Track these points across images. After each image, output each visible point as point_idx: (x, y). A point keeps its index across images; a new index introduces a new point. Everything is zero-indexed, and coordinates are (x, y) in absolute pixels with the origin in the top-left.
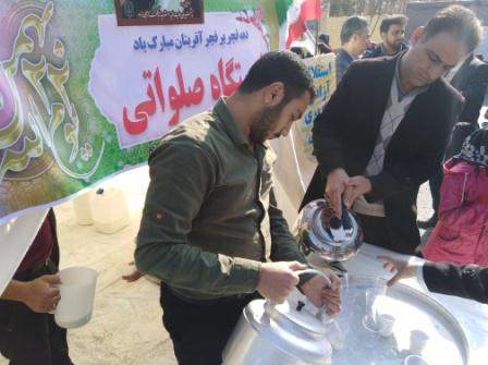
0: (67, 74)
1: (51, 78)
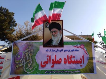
0: (32, 54)
1: (30, 55)
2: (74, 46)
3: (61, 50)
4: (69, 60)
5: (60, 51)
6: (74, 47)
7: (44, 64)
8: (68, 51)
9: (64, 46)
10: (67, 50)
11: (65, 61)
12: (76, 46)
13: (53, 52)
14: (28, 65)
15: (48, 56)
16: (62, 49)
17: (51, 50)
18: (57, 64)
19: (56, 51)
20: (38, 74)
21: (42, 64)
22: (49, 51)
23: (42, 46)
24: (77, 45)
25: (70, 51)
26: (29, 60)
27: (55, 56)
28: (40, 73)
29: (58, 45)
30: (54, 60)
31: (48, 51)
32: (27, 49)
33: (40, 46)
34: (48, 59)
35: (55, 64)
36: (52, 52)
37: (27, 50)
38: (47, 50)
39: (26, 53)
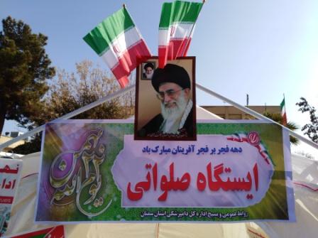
0: (102, 160)
1: (94, 161)
2: (229, 136)
3: (190, 148)
4: (214, 180)
5: (185, 152)
6: (229, 139)
7: (136, 189)
8: (210, 151)
9: (198, 136)
10: (207, 148)
11: (201, 182)
12: (235, 137)
13: (164, 153)
14: (90, 192)
15: (148, 166)
16: (193, 146)
17: (157, 148)
18: (175, 190)
19: (175, 151)
20: (119, 220)
21: (133, 190)
22: (153, 151)
23: (132, 136)
24: (237, 135)
25: (217, 152)
26: (94, 178)
27: (172, 167)
28: (124, 218)
29: (178, 133)
30: (169, 180)
31: (149, 151)
32: (87, 144)
33: (125, 136)
34: (148, 176)
35: (170, 190)
36: (161, 154)
37: (86, 148)
38: (145, 147)
39: (84, 158)
